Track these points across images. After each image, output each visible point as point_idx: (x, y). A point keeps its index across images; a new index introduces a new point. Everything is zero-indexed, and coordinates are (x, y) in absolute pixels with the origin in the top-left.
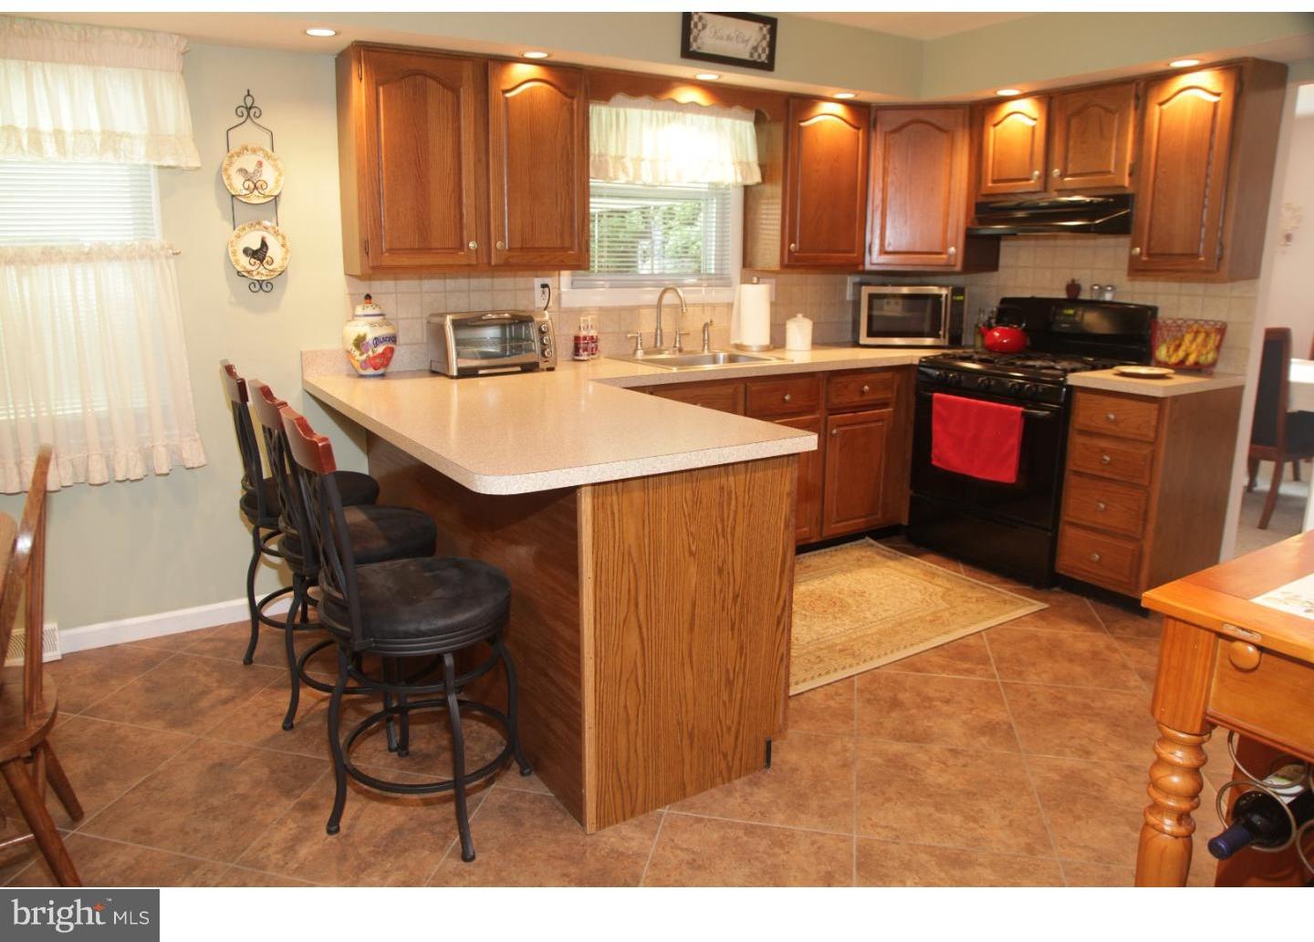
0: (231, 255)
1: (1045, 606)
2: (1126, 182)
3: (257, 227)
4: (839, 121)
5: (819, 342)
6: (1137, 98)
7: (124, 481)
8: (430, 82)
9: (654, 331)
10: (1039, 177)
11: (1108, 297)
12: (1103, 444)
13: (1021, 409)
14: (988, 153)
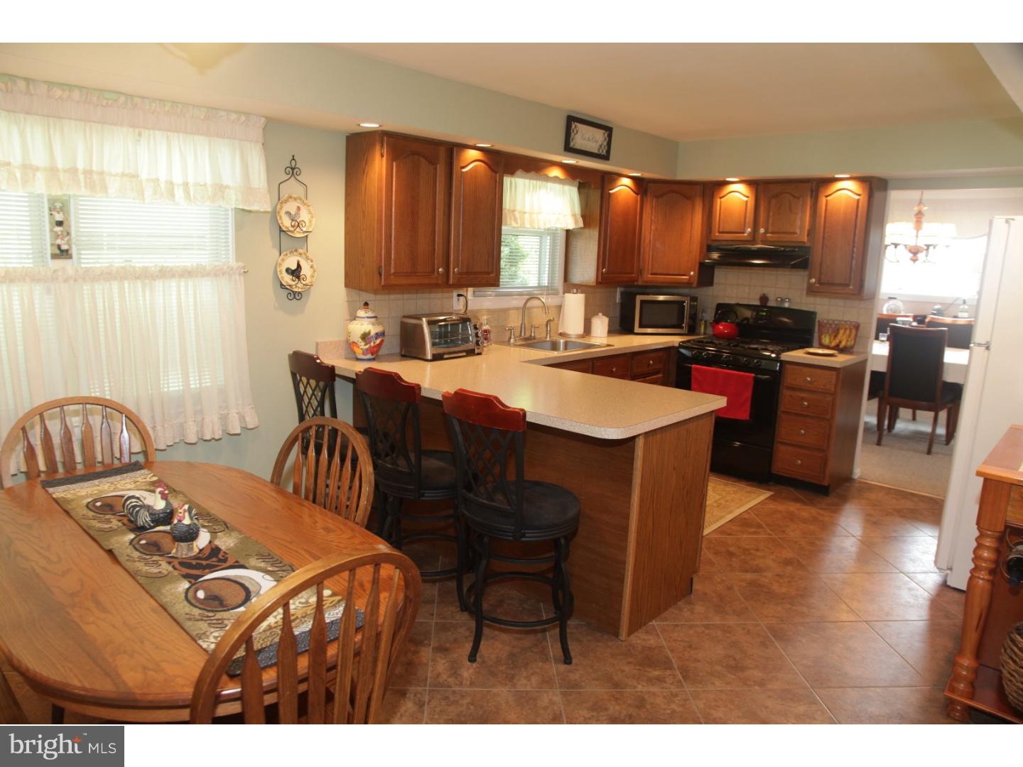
0: (279, 273)
1: (772, 493)
2: (805, 239)
3: (295, 253)
4: (629, 189)
5: (611, 332)
6: (812, 191)
7: (210, 440)
9: (520, 324)
10: (750, 233)
11: (786, 305)
12: (803, 395)
13: (753, 375)
14: (716, 215)
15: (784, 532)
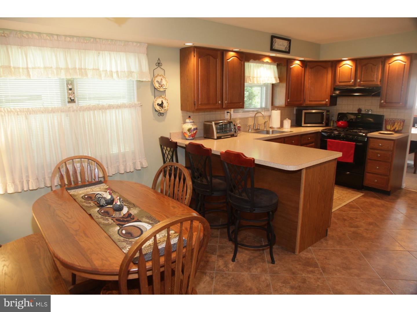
0: (154, 105)
1: (364, 194)
2: (379, 83)
3: (161, 97)
4: (299, 66)
5: (292, 126)
6: (382, 62)
7: (129, 172)
8: (211, 57)
9: (253, 124)
10: (353, 82)
11: (370, 113)
12: (378, 151)
13: (355, 143)
14: (337, 74)
15: (369, 211)
